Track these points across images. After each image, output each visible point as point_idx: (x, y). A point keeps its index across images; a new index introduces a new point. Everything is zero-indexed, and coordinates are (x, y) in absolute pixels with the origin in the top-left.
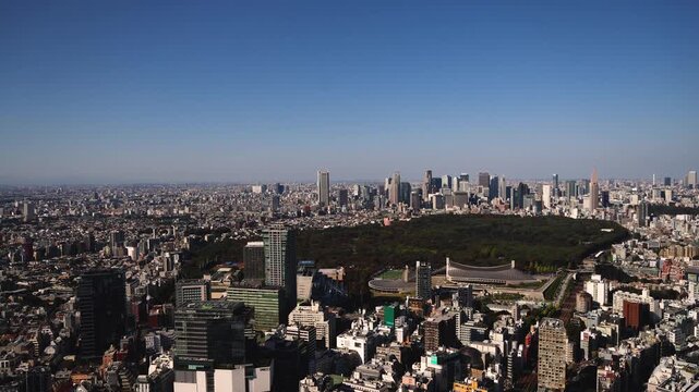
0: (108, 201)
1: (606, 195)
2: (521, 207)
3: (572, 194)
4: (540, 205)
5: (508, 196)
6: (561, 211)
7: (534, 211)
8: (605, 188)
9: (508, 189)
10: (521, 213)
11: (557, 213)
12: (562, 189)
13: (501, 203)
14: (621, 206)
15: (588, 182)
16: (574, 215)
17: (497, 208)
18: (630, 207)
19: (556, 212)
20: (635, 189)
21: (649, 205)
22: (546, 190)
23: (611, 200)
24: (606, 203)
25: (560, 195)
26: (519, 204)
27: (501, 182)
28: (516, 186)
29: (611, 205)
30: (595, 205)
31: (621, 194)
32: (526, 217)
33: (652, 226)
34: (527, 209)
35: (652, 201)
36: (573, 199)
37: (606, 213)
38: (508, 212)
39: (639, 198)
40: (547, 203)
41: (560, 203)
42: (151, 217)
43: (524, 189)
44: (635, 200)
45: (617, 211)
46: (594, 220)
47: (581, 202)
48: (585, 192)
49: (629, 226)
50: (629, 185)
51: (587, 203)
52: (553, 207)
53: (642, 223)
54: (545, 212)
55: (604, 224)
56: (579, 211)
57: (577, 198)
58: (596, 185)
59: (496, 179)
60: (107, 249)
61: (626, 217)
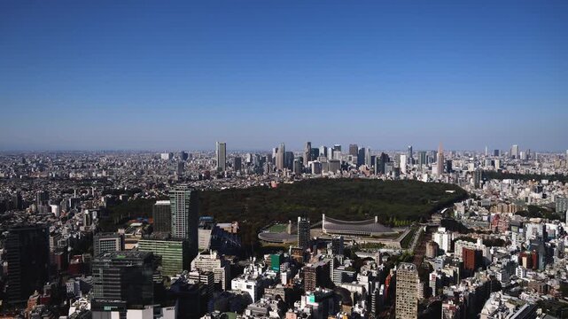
0: (34, 165)
1: (449, 163)
2: (383, 173)
3: (423, 162)
4: (398, 171)
5: (373, 163)
6: (414, 176)
7: (393, 176)
8: (449, 157)
9: (373, 158)
10: (383, 178)
11: (412, 178)
12: (416, 159)
13: (367, 169)
14: (461, 172)
15: (435, 153)
16: (425, 179)
17: (363, 173)
18: (468, 173)
19: (411, 177)
20: (472, 159)
21: (483, 172)
22: (403, 159)
23: (454, 167)
24: (450, 169)
25: (414, 163)
26: (381, 170)
27: (367, 152)
28: (379, 155)
29: (453, 171)
30: (441, 171)
31: (461, 163)
32: (387, 181)
33: (485, 188)
34: (388, 174)
35: (485, 168)
36: (424, 166)
37: (449, 178)
38: (373, 177)
39: (475, 167)
40: (403, 170)
41: (414, 169)
42: (73, 179)
43: (385, 158)
44: (472, 168)
45: (458, 176)
46: (440, 183)
47: (430, 168)
48: (434, 160)
49: (467, 188)
50: (467, 155)
51: (435, 170)
52: (408, 172)
53: (477, 186)
54: (402, 177)
55: (448, 186)
56: (429, 176)
57: (427, 166)
58: (442, 157)
59: (363, 150)
60: (33, 207)
61: (465, 181)
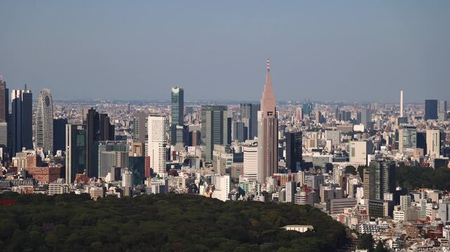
1: (294, 142)
2: (94, 173)
3: (217, 138)
4: (140, 166)
5: (59, 143)
6: (190, 183)
7: (125, 182)
8: (293, 125)
9: (59, 125)
10: (92, 189)
11: (182, 189)
12: (194, 127)
13: (40, 163)
14: (329, 167)
15: (253, 109)
16: (222, 192)
17: (27, 175)
18: (350, 170)
19: (179, 184)
20: (360, 128)
21: (392, 166)
22: (156, 128)
23: (308, 154)
24: (296, 162)
25: (188, 141)
26: (87, 165)
27: (39, 106)
28: (79, 117)
29: (307, 166)
30: (271, 167)
31: (329, 139)
32: (107, 200)
33: (399, 216)
34: (108, 178)
35: (398, 157)
36: (220, 152)
37: (295, 186)
38: (58, 188)
39: (370, 150)
40: (156, 162)
41: (188, 161)
43: (98, 126)
44: (359, 155)
45: (320, 181)
46: (270, 203)
47: (239, 158)
48: (248, 133)
49: (349, 218)
50: (346, 116)
51: (253, 163)
52: (172, 171)
53: (375, 212)
54: (152, 186)
55: (292, 213)
56: (234, 181)
57: (229, 150)
58: (274, 124)
59: (27, 99)
61: (340, 195)
